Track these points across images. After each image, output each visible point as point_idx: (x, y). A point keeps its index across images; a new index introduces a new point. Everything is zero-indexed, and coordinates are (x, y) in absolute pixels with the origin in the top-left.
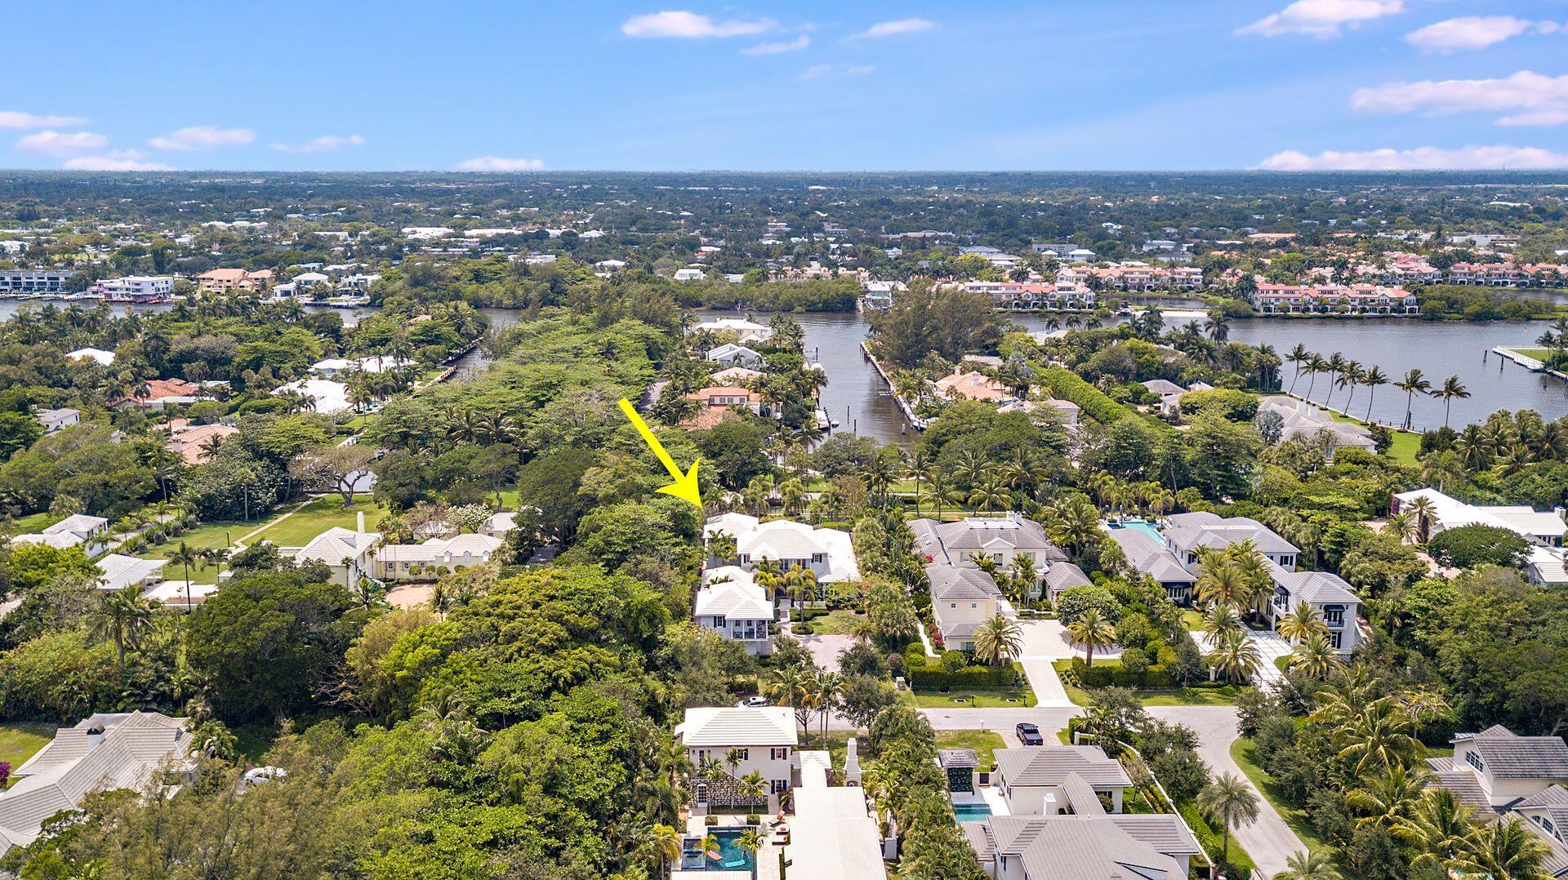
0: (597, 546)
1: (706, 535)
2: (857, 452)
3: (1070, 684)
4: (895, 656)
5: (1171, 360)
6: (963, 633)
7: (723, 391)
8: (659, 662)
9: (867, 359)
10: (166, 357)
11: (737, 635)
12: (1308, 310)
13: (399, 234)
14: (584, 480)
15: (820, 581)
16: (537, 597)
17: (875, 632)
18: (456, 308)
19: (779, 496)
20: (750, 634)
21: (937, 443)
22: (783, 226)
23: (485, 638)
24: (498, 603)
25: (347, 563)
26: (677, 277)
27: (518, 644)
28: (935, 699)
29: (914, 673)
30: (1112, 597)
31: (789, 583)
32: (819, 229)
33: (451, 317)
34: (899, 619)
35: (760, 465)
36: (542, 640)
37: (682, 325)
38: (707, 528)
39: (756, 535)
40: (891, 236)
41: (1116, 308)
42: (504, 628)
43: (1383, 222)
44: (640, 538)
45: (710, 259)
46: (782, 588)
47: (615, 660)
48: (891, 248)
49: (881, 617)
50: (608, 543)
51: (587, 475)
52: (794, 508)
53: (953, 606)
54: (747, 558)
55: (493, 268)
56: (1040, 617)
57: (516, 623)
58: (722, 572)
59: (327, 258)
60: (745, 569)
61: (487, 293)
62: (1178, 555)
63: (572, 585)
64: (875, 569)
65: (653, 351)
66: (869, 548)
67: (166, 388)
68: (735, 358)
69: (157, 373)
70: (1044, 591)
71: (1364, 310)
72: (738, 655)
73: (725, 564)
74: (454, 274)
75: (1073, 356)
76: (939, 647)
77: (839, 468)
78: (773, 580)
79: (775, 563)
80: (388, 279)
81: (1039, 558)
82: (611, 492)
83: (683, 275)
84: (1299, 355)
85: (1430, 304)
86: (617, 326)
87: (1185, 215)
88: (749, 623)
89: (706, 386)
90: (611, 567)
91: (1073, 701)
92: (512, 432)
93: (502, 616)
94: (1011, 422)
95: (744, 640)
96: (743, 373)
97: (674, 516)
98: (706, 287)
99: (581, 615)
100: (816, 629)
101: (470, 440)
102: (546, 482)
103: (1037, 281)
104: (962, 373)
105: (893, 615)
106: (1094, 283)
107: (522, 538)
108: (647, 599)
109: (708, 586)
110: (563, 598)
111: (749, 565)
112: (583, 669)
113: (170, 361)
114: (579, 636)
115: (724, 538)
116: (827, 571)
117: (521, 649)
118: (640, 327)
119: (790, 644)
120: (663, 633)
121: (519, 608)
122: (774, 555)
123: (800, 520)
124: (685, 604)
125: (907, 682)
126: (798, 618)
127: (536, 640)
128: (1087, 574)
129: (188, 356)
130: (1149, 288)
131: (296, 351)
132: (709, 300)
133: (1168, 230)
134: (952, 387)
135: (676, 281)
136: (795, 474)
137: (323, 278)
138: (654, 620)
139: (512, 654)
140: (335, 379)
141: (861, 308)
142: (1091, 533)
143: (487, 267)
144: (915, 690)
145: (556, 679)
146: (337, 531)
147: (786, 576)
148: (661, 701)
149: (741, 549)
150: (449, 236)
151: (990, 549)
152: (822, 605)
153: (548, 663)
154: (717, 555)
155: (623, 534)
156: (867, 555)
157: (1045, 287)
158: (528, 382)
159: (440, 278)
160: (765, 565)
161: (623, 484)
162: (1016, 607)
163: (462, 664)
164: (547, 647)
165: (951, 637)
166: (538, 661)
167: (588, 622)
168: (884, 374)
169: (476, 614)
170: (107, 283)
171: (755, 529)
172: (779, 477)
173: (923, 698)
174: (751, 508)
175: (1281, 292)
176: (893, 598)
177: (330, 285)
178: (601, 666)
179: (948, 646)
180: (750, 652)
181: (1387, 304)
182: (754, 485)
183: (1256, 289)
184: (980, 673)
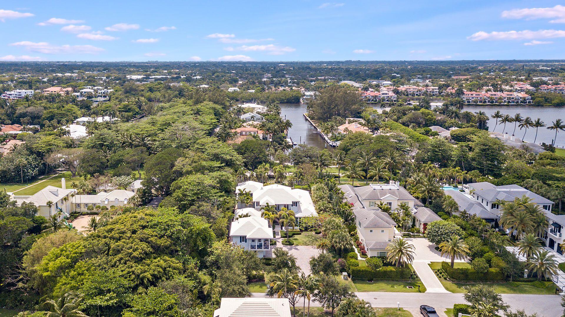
0: (178, 196)
1: (237, 192)
2: (309, 153)
3: (442, 278)
4: (341, 260)
5: (439, 118)
6: (378, 247)
7: (246, 129)
8: (208, 264)
9: (307, 120)
10: (15, 116)
11: (253, 247)
12: (486, 102)
13: (125, 77)
14: (176, 163)
15: (296, 216)
16: (135, 227)
17: (330, 246)
18: (138, 99)
19: (272, 174)
20: (260, 246)
21: (346, 150)
22: (270, 75)
23: (100, 252)
24: (111, 230)
25: (50, 204)
26: (229, 90)
27: (120, 256)
28: (366, 286)
29: (353, 271)
30: (459, 227)
31: (281, 217)
32: (284, 76)
33: (137, 102)
34: (343, 238)
35: (263, 159)
36: (135, 254)
37: (230, 106)
38: (237, 188)
39: (263, 191)
40: (311, 78)
41: (406, 102)
42: (113, 245)
43: (501, 74)
44: (201, 193)
45: (242, 85)
46: (277, 220)
47: (180, 265)
48: (312, 82)
49: (333, 238)
50: (185, 195)
51: (178, 161)
52: (280, 179)
53: (371, 231)
54: (258, 203)
55: (157, 87)
56: (414, 236)
57: (120, 243)
58: (245, 211)
59: (95, 84)
60: (257, 209)
61: (154, 96)
62: (484, 204)
63: (156, 220)
64: (325, 210)
65: (217, 114)
66: (321, 199)
67: (12, 128)
68: (252, 117)
69: (10, 122)
70: (414, 222)
71: (509, 102)
72: (253, 260)
73: (246, 207)
74: (142, 89)
75: (395, 117)
76: (364, 254)
77: (301, 160)
78: (272, 216)
79: (273, 206)
80: (116, 91)
81: (411, 204)
82: (190, 169)
83: (231, 90)
84: (497, 116)
85: (538, 99)
86: (202, 104)
87: (424, 71)
88: (260, 240)
89: (240, 127)
90: (182, 209)
91: (447, 289)
92: (149, 144)
93: (112, 238)
94: (382, 140)
95: (256, 249)
96: (255, 123)
97: (221, 182)
98: (240, 94)
99: (160, 238)
100: (295, 242)
101: (132, 147)
102: (158, 164)
103: (372, 91)
104: (349, 123)
105: (339, 237)
106: (396, 92)
107: (144, 193)
108: (202, 227)
109: (237, 219)
110: (151, 227)
111: (258, 207)
112: (159, 272)
113: (16, 117)
114: (158, 251)
115: (246, 193)
116: (300, 211)
117: (121, 259)
118: (211, 104)
119: (283, 254)
120: (211, 247)
121: (123, 233)
122: (272, 203)
123: (283, 184)
124: (224, 229)
125: (349, 276)
126: (286, 236)
127: (131, 254)
128: (437, 213)
129: (24, 115)
130: (417, 95)
131: (69, 113)
132: (241, 98)
133: (418, 76)
134: (347, 128)
135: (229, 92)
136: (280, 164)
137: (92, 91)
138: (206, 240)
139: (116, 262)
140: (84, 125)
141: (302, 102)
142: (437, 192)
143: (155, 86)
144: (354, 280)
145: (142, 279)
146: (50, 188)
147: (279, 213)
148: (206, 293)
149: (255, 199)
150: (144, 78)
151: (385, 199)
152: (297, 228)
153: (138, 268)
154: (242, 202)
155: (193, 190)
156: (320, 203)
157: (376, 93)
158: (159, 123)
159: (136, 90)
160: (268, 208)
161: (196, 166)
162: (401, 231)
163: (84, 269)
164: (137, 258)
165: (372, 249)
166: (132, 267)
167: (164, 242)
168: (314, 125)
169: (99, 236)
170: (8, 93)
171: (262, 189)
172: (272, 164)
173: (359, 285)
174: (259, 179)
175: (474, 95)
176: (338, 226)
177: (94, 93)
178: (171, 269)
179: (369, 254)
180: (260, 256)
181: (519, 100)
182: (260, 169)
183: (464, 94)
184: (391, 271)
